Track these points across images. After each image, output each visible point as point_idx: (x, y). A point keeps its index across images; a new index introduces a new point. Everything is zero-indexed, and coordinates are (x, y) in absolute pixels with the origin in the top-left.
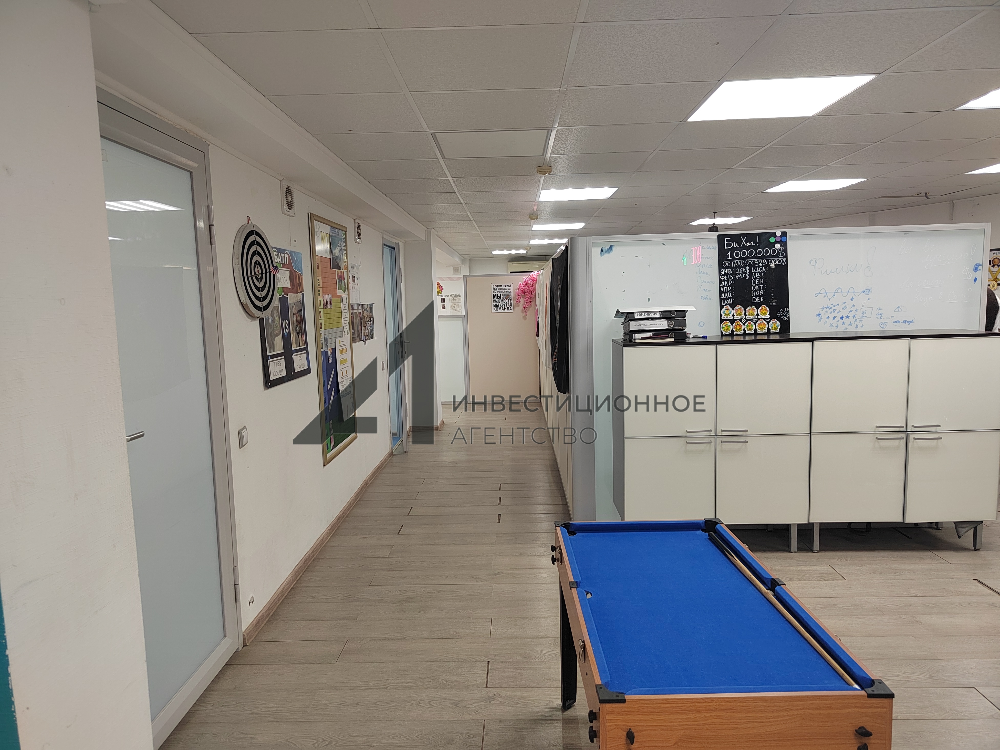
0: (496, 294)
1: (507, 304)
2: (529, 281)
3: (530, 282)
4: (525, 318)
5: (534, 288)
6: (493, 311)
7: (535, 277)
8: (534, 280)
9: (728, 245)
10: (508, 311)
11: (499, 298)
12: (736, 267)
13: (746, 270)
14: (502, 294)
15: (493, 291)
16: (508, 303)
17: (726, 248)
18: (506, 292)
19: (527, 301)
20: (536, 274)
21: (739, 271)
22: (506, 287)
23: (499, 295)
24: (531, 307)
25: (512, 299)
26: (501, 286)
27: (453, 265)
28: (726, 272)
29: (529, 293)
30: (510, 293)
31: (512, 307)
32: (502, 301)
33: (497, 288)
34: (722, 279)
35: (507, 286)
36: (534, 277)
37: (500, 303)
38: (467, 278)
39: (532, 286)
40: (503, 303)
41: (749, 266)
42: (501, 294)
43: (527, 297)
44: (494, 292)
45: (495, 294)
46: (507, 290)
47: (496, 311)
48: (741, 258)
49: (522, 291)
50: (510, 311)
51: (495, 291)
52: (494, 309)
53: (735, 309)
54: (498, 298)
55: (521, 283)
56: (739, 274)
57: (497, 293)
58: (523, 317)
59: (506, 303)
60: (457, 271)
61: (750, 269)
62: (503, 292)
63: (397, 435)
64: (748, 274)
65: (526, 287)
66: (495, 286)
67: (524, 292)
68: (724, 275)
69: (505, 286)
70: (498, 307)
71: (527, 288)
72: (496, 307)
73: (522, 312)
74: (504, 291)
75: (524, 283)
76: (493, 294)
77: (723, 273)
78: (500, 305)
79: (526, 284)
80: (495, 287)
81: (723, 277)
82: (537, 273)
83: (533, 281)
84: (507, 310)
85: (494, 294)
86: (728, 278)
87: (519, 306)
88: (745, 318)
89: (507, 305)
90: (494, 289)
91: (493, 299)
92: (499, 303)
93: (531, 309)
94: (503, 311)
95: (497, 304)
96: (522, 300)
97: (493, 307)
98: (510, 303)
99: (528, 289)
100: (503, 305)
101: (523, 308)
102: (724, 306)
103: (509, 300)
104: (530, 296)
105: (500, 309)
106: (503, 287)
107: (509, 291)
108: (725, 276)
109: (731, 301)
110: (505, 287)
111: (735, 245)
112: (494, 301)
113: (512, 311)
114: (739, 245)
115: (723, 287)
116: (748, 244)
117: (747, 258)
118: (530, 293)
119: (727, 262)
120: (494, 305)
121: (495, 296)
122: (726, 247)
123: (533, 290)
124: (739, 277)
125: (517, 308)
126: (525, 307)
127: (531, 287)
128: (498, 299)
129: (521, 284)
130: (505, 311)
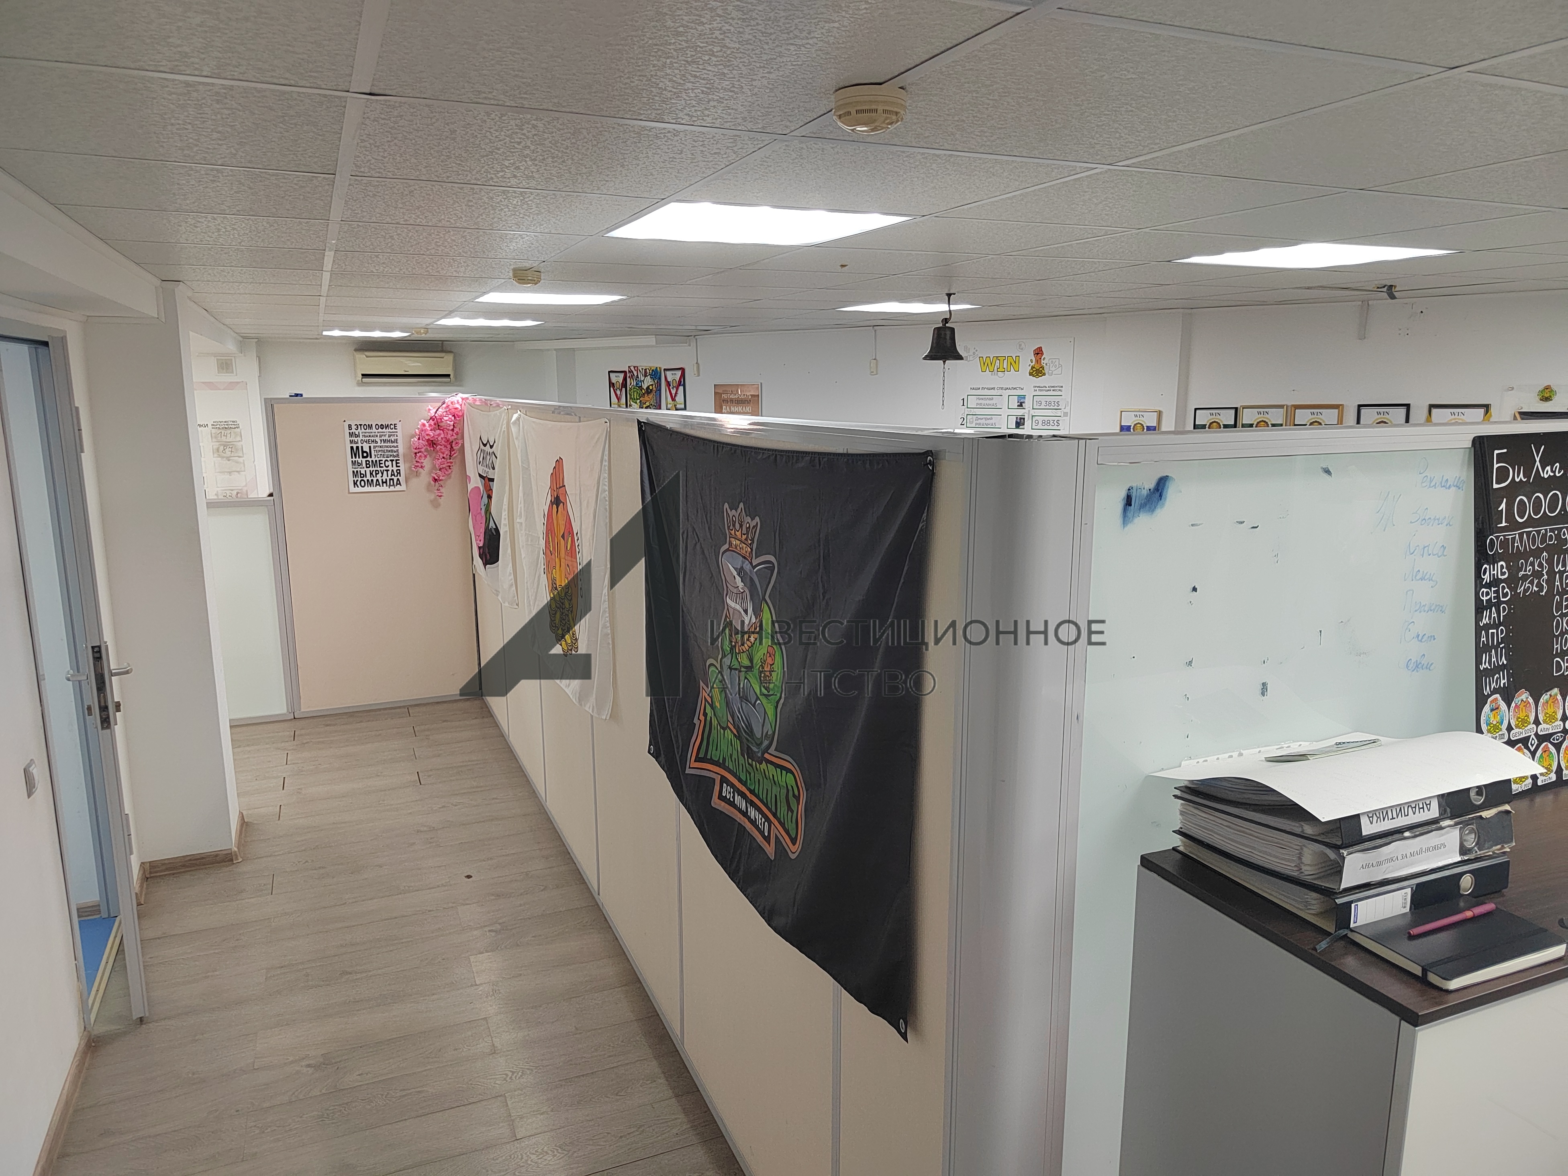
0: (357, 447)
1: (387, 471)
2: (445, 418)
3: (448, 420)
4: (435, 504)
5: (457, 434)
6: (353, 489)
7: (459, 407)
8: (458, 416)
9: (1503, 475)
10: (392, 488)
11: (367, 457)
12: (1520, 555)
13: (1541, 565)
14: (375, 447)
15: (348, 439)
16: (390, 468)
17: (1495, 486)
18: (385, 441)
19: (441, 466)
20: (460, 400)
21: (1525, 571)
22: (384, 430)
23: (366, 449)
24: (450, 478)
25: (401, 458)
26: (370, 427)
27: (215, 355)
28: (1495, 572)
29: (445, 446)
30: (395, 444)
31: (402, 479)
32: (374, 464)
33: (361, 431)
34: (1485, 599)
35: (387, 426)
36: (456, 408)
37: (371, 469)
38: (275, 405)
39: (453, 430)
40: (379, 469)
41: (1548, 548)
42: (372, 445)
43: (442, 455)
44: (351, 442)
45: (355, 446)
46: (387, 438)
47: (360, 489)
48: (1530, 522)
49: (428, 440)
50: (398, 488)
51: (356, 439)
52: (355, 484)
53: (1513, 705)
54: (363, 457)
55: (425, 422)
56: (1525, 577)
57: (360, 445)
58: (432, 502)
59: (385, 468)
60: (227, 369)
61: (1550, 562)
62: (377, 442)
63: (99, 912)
64: (1546, 577)
65: (438, 432)
66: (354, 427)
67: (432, 443)
68: (1489, 586)
69: (382, 427)
70: (365, 479)
71: (439, 435)
72: (359, 479)
73: (429, 488)
74: (378, 439)
75: (432, 422)
76: (349, 446)
77: (1486, 578)
78: (371, 474)
79: (437, 422)
80: (353, 431)
81: (1487, 594)
82: (463, 399)
83: (455, 418)
84: (390, 485)
85: (352, 448)
86: (1497, 597)
87: (417, 475)
88: (1536, 734)
89: (390, 473)
90: (351, 435)
91: (350, 460)
92: (368, 470)
93: (449, 482)
94: (378, 489)
95: (363, 472)
96: (427, 463)
97: (351, 479)
98: (395, 469)
99: (442, 436)
100: (377, 473)
101: (433, 483)
102: (1489, 696)
103: (392, 461)
104: (447, 452)
105: (370, 483)
106: (374, 430)
107: (393, 438)
108: (1493, 589)
109: (1504, 679)
110: (380, 430)
111: (1518, 477)
112: (353, 463)
113: (403, 487)
114: (1527, 475)
115: (1487, 627)
116: (1547, 473)
117: (1545, 520)
118: (449, 446)
119: (1497, 537)
120: (355, 474)
121: (354, 452)
122: (1497, 483)
123: (455, 439)
124: (1525, 591)
125: (414, 481)
126: (435, 480)
127: (451, 432)
128: (364, 460)
129: (424, 425)
130: (385, 488)
